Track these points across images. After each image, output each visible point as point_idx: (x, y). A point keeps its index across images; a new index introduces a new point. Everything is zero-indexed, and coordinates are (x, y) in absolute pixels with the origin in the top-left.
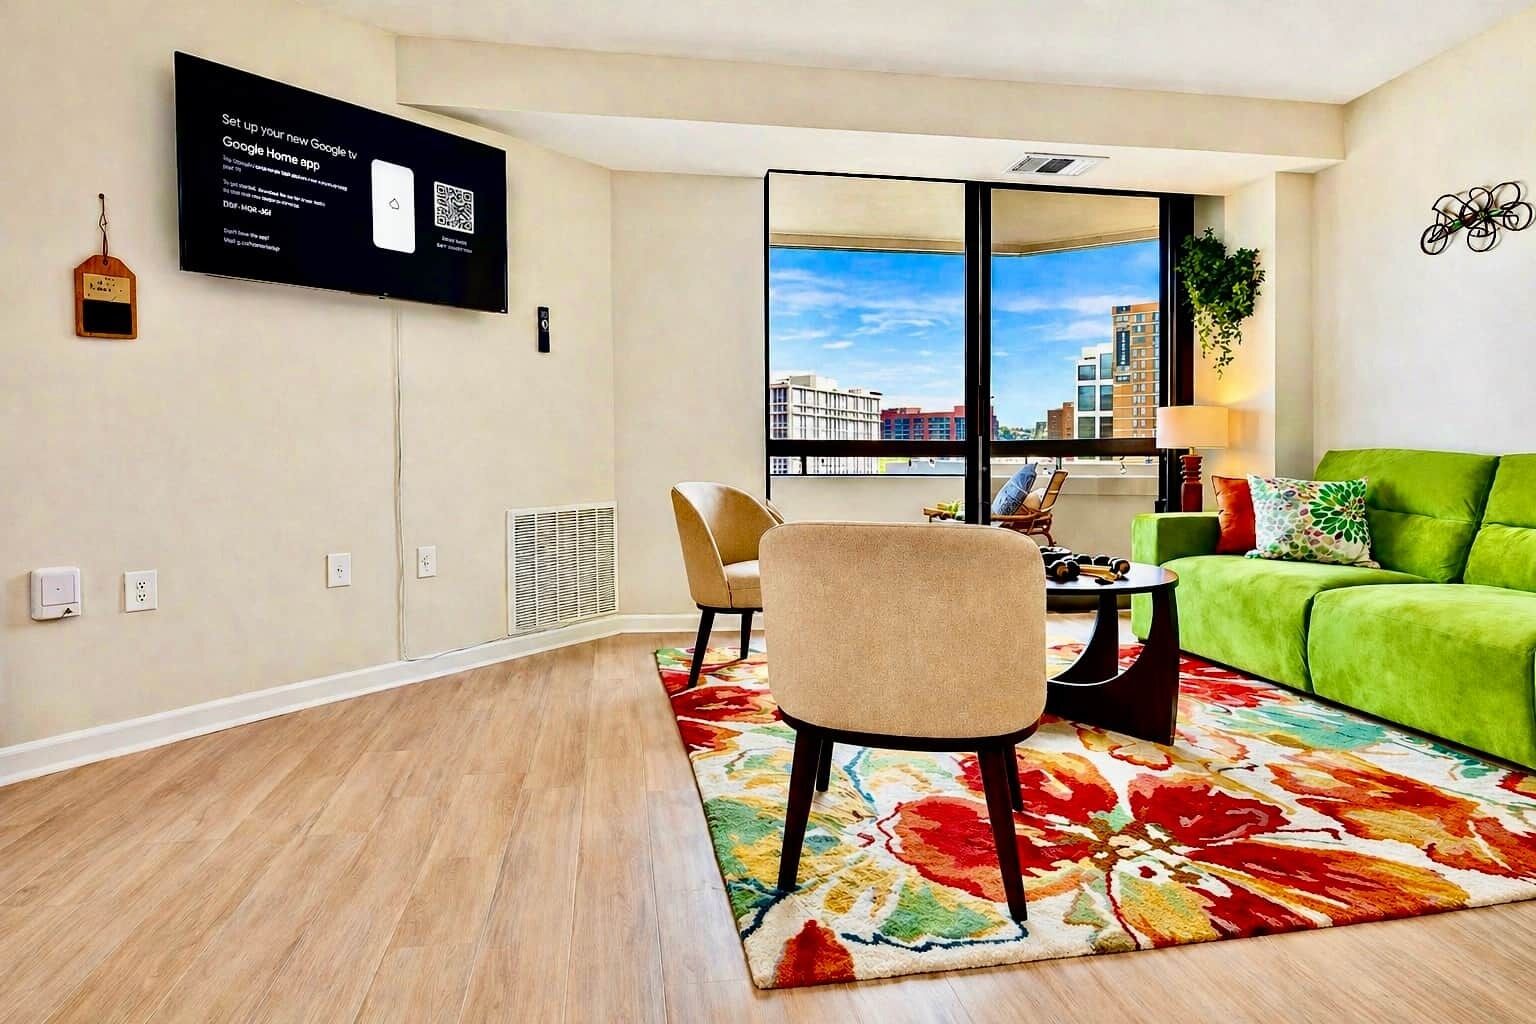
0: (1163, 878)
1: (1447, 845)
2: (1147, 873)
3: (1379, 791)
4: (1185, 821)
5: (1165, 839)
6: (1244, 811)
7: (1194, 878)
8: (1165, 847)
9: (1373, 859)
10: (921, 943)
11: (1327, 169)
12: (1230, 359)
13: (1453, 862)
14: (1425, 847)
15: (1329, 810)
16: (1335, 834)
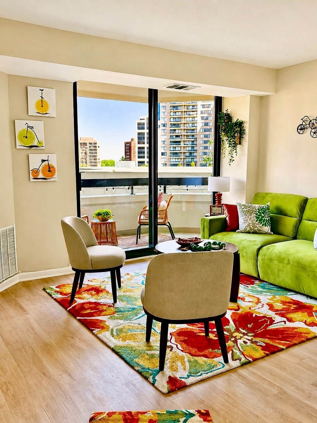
0: (249, 343)
1: (309, 320)
2: (245, 342)
3: (293, 307)
4: (249, 326)
5: (246, 332)
6: (263, 320)
7: (256, 342)
8: (246, 334)
9: (294, 328)
10: (199, 374)
11: (267, 97)
12: (233, 160)
13: (310, 325)
14: (304, 321)
15: (283, 315)
16: (285, 322)
